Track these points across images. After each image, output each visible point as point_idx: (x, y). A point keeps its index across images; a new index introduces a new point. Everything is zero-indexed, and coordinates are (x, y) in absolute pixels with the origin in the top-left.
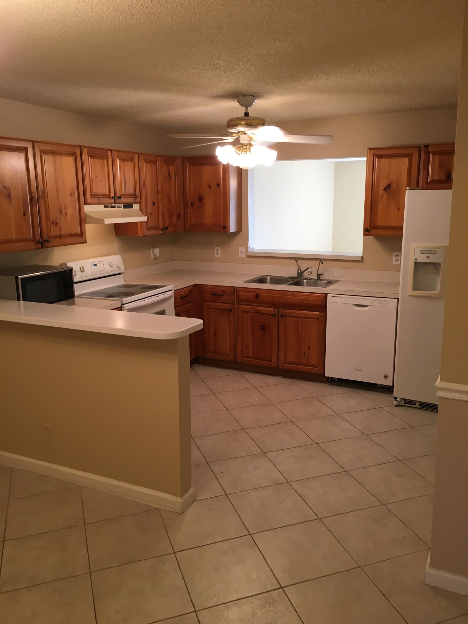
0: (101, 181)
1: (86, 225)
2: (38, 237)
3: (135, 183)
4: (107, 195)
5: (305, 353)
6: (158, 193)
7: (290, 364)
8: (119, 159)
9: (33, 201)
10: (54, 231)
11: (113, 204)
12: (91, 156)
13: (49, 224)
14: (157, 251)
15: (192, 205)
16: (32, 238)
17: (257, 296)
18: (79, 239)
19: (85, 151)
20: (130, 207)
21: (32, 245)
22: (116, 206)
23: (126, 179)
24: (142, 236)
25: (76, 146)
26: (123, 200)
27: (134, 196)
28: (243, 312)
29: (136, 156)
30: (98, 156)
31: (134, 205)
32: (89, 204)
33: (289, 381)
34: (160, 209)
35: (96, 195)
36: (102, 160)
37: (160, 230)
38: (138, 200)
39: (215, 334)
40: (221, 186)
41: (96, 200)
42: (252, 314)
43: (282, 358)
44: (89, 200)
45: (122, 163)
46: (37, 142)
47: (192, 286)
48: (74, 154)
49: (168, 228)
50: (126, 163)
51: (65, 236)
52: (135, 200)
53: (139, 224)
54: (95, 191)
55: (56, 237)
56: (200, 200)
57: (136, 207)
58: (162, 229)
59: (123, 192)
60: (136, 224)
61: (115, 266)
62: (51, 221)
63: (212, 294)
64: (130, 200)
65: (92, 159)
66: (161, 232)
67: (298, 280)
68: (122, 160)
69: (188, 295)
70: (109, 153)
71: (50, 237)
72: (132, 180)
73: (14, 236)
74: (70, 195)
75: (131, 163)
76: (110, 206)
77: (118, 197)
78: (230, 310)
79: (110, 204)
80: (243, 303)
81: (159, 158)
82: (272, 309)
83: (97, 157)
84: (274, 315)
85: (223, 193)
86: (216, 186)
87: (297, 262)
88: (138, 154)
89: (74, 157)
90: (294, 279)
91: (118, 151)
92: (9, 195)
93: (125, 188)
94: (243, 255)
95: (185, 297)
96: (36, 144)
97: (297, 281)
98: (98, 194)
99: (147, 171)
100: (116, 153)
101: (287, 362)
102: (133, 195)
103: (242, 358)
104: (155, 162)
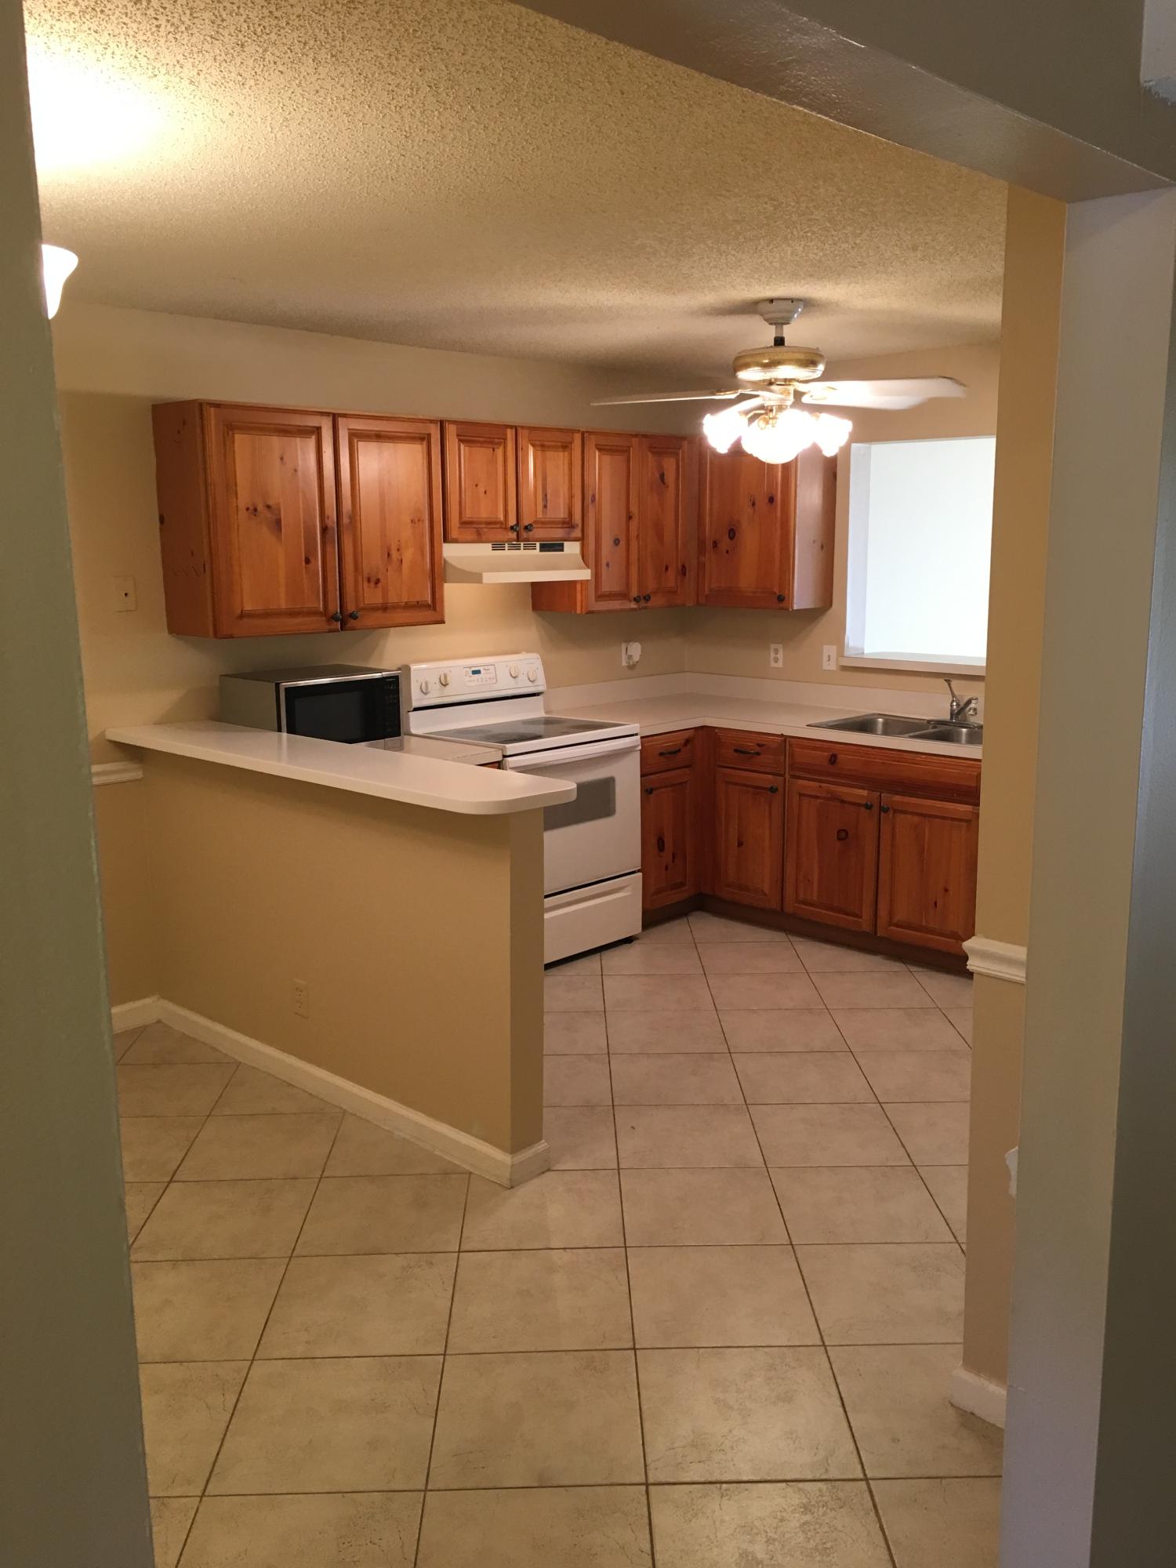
0: (485, 492)
1: (446, 585)
2: (334, 607)
3: (571, 497)
4: (501, 523)
5: (936, 904)
6: (630, 518)
7: (902, 927)
8: (533, 445)
9: (327, 536)
10: (372, 596)
11: (514, 543)
12: (463, 439)
13: (361, 581)
14: (636, 650)
15: (715, 544)
16: (322, 610)
17: (833, 759)
18: (429, 614)
19: (451, 431)
20: (557, 548)
21: (319, 623)
22: (522, 545)
23: (549, 492)
24: (584, 613)
25: (431, 421)
26: (538, 533)
27: (568, 524)
28: (801, 795)
29: (577, 438)
30: (482, 439)
31: (566, 544)
32: (456, 541)
33: (898, 967)
34: (634, 556)
35: (471, 523)
36: (491, 450)
37: (630, 601)
38: (577, 533)
39: (740, 844)
40: (777, 502)
41: (470, 533)
42: (821, 801)
43: (883, 913)
44: (454, 533)
45: (539, 453)
46: (345, 416)
47: (693, 730)
48: (425, 439)
49: (650, 598)
50: (550, 454)
51: (395, 607)
52: (569, 533)
53: (579, 587)
54: (468, 515)
55: (374, 609)
56: (732, 533)
57: (572, 548)
58: (635, 599)
59: (540, 515)
60: (572, 584)
61: (523, 678)
62: (366, 576)
63: (736, 751)
64: (558, 533)
65: (467, 448)
66: (633, 605)
67: (950, 728)
68: (542, 447)
69: (679, 750)
70: (510, 433)
71: (364, 609)
72: (563, 490)
73: (283, 604)
74: (412, 521)
75: (562, 453)
76: (506, 545)
77: (526, 528)
78: (773, 790)
79: (506, 542)
80: (802, 774)
81: (635, 441)
82: (865, 793)
83: (479, 442)
84: (868, 807)
85: (781, 517)
86: (767, 501)
87: (949, 685)
88: (583, 433)
89: (425, 443)
90: (939, 726)
91: (531, 429)
92: (278, 522)
93: (545, 507)
94: (831, 666)
95: (670, 753)
96: (341, 421)
97: (942, 731)
98: (475, 520)
99: (602, 470)
100: (526, 432)
101: (895, 921)
102: (564, 523)
103: (796, 905)
104: (624, 451)
